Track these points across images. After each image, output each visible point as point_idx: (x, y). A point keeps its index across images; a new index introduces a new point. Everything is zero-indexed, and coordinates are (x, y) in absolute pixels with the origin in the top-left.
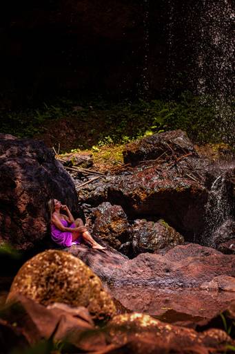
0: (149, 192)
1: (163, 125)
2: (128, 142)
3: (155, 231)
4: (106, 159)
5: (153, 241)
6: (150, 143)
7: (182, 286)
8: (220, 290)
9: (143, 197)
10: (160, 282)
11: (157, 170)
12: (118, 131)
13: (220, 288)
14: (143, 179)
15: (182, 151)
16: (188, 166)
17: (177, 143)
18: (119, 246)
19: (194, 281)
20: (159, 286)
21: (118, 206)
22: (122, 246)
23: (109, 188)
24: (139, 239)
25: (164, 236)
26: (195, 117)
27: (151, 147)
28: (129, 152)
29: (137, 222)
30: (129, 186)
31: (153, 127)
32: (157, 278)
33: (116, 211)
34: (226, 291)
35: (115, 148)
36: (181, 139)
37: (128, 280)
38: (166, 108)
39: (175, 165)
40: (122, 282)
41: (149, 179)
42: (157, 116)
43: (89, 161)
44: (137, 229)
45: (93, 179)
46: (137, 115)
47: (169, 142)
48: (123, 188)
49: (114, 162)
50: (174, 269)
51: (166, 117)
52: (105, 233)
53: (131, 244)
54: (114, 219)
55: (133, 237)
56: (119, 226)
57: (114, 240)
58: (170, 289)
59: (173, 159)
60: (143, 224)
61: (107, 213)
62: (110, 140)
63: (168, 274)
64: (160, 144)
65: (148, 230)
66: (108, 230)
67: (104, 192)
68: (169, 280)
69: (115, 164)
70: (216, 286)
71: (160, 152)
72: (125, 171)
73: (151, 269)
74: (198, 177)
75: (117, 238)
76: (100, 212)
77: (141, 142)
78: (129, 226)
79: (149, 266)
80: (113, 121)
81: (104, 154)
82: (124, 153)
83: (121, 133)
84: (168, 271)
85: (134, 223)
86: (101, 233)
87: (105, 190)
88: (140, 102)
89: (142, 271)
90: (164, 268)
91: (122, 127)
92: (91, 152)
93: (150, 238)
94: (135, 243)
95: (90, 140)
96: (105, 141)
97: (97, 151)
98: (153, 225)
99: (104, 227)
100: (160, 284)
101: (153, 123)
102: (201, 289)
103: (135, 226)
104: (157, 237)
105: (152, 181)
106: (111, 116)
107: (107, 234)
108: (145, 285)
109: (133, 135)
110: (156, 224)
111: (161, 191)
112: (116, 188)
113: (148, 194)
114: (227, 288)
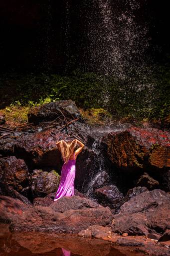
0: (45, 150)
1: (58, 94)
2: (33, 106)
3: (48, 179)
4: (15, 118)
5: (47, 187)
6: (48, 109)
7: (65, 232)
8: (93, 237)
9: (40, 153)
10: (48, 229)
11: (52, 133)
12: (25, 97)
13: (93, 236)
14: (41, 140)
15: (71, 117)
16: (75, 129)
17: (68, 110)
18: (22, 190)
19: (74, 228)
20: (48, 231)
21: (21, 160)
22: (23, 190)
23: (15, 145)
24: (36, 184)
25: (55, 183)
26: (82, 89)
27: (49, 112)
28: (32, 114)
29: (35, 171)
30: (30, 145)
31: (51, 96)
32: (47, 225)
33: (20, 163)
34: (97, 238)
35: (23, 110)
36: (71, 107)
37: (24, 227)
38: (61, 81)
39: (66, 128)
40: (20, 228)
41: (45, 140)
42: (54, 87)
43: (3, 120)
44: (35, 177)
45: (5, 134)
46: (40, 85)
47: (62, 109)
48: (26, 146)
49: (21, 121)
50: (59, 219)
51: (61, 88)
52: (11, 180)
53: (30, 189)
54: (18, 170)
55: (32, 183)
56: (21, 175)
57: (17, 185)
58: (56, 233)
59: (64, 122)
60: (40, 173)
61: (13, 165)
62: (19, 103)
63: (55, 223)
64: (55, 110)
65: (43, 178)
66: (13, 178)
67: (12, 147)
68: (56, 227)
69: (21, 122)
70: (90, 234)
71: (55, 116)
72: (29, 129)
73: (42, 218)
74: (82, 138)
75: (20, 184)
76: (8, 164)
77: (41, 107)
78: (29, 175)
79: (40, 216)
80: (22, 89)
81: (14, 114)
82: (28, 115)
83: (27, 99)
84: (55, 220)
85: (33, 172)
86: (8, 180)
87: (13, 146)
88: (42, 75)
89: (35, 220)
90: (51, 218)
91: (28, 94)
92: (4, 112)
93: (45, 184)
94: (33, 187)
95: (4, 103)
96: (15, 104)
97: (9, 112)
98: (47, 174)
99: (10, 176)
100: (48, 230)
101: (52, 92)
102: (79, 236)
103: (34, 175)
104: (50, 184)
105: (47, 142)
106: (21, 85)
107: (12, 181)
108: (38, 231)
109: (36, 100)
110: (50, 173)
111: (53, 150)
112: (21, 145)
113: (44, 152)
114: (98, 236)
